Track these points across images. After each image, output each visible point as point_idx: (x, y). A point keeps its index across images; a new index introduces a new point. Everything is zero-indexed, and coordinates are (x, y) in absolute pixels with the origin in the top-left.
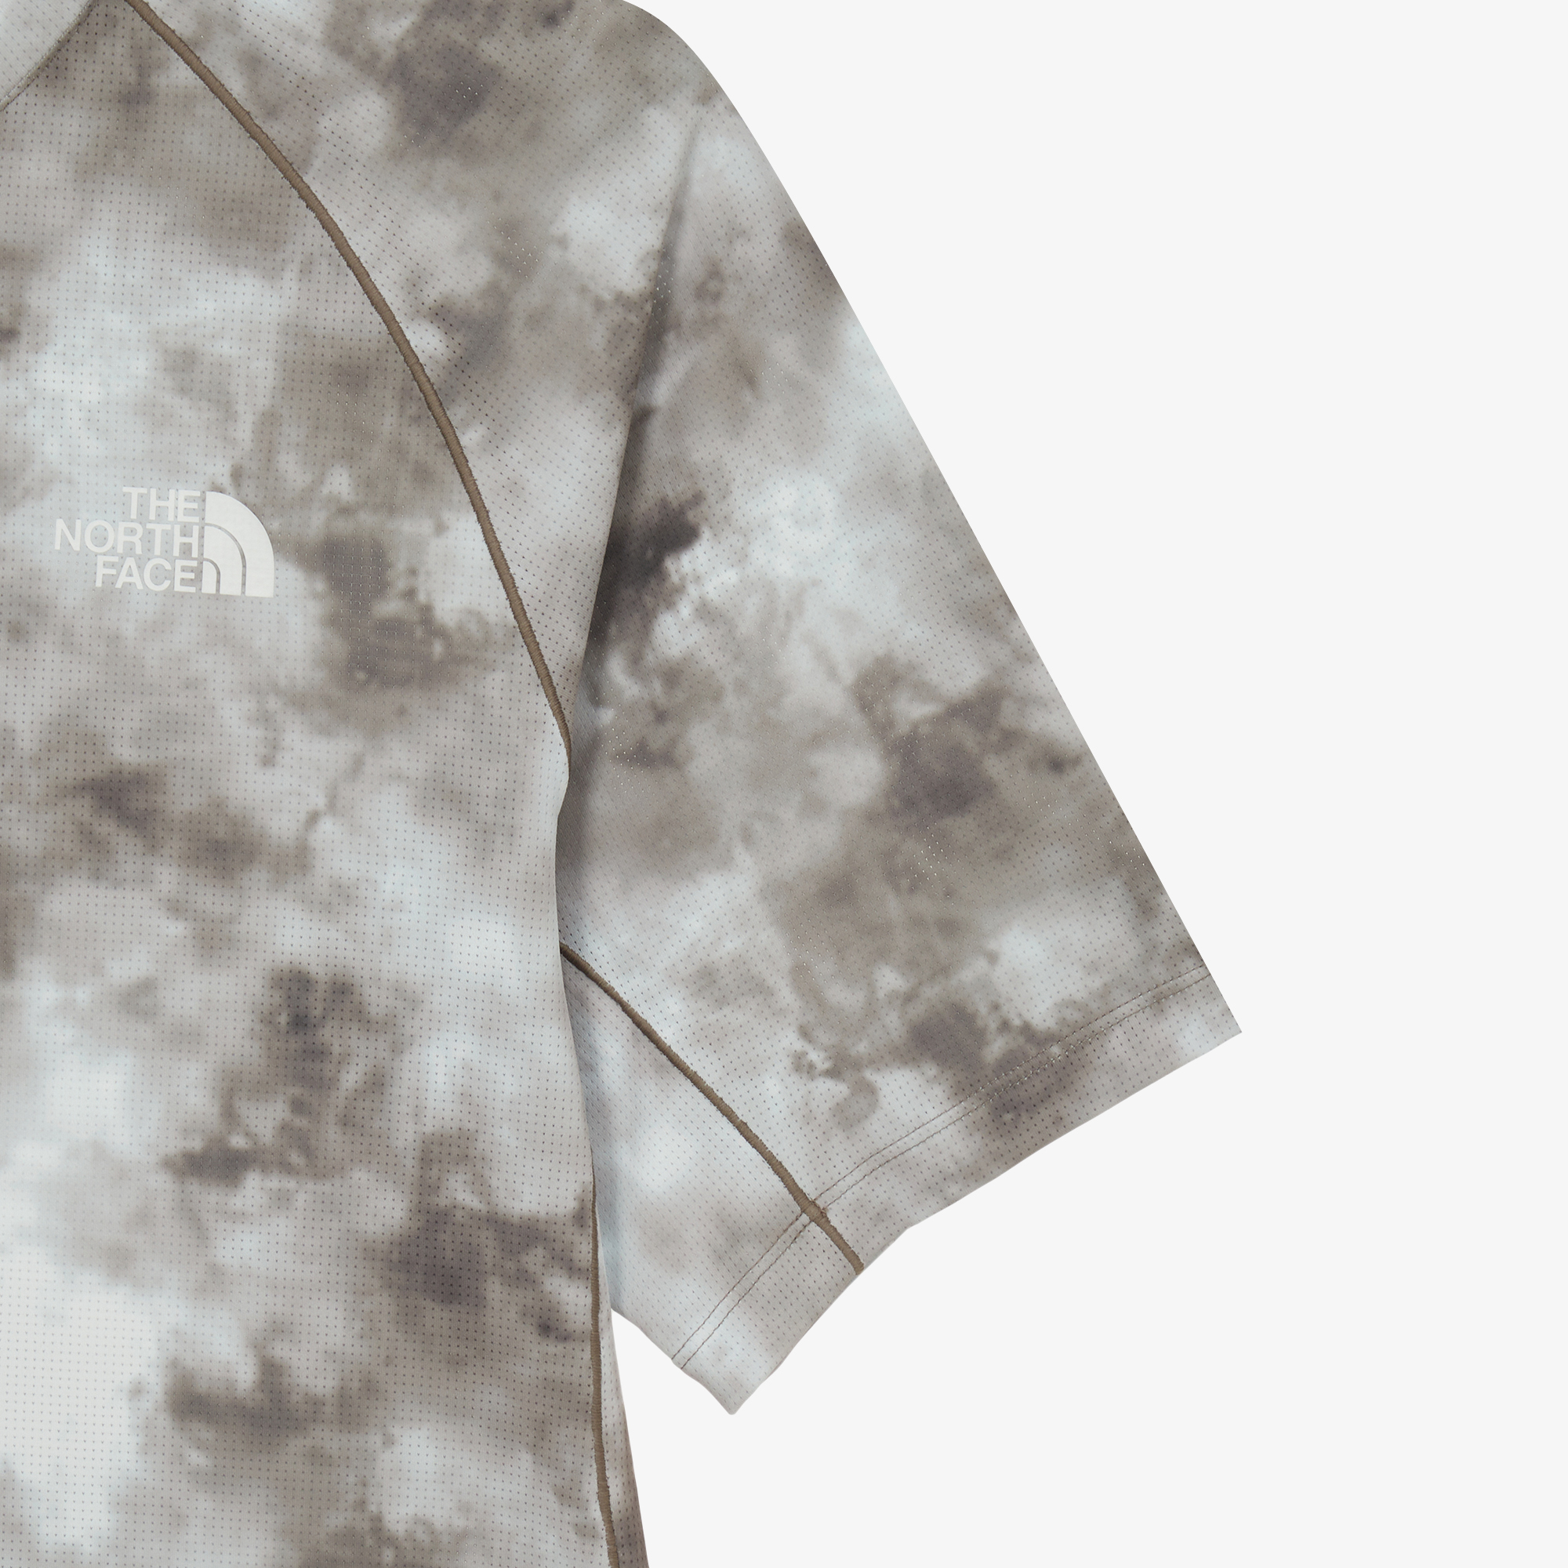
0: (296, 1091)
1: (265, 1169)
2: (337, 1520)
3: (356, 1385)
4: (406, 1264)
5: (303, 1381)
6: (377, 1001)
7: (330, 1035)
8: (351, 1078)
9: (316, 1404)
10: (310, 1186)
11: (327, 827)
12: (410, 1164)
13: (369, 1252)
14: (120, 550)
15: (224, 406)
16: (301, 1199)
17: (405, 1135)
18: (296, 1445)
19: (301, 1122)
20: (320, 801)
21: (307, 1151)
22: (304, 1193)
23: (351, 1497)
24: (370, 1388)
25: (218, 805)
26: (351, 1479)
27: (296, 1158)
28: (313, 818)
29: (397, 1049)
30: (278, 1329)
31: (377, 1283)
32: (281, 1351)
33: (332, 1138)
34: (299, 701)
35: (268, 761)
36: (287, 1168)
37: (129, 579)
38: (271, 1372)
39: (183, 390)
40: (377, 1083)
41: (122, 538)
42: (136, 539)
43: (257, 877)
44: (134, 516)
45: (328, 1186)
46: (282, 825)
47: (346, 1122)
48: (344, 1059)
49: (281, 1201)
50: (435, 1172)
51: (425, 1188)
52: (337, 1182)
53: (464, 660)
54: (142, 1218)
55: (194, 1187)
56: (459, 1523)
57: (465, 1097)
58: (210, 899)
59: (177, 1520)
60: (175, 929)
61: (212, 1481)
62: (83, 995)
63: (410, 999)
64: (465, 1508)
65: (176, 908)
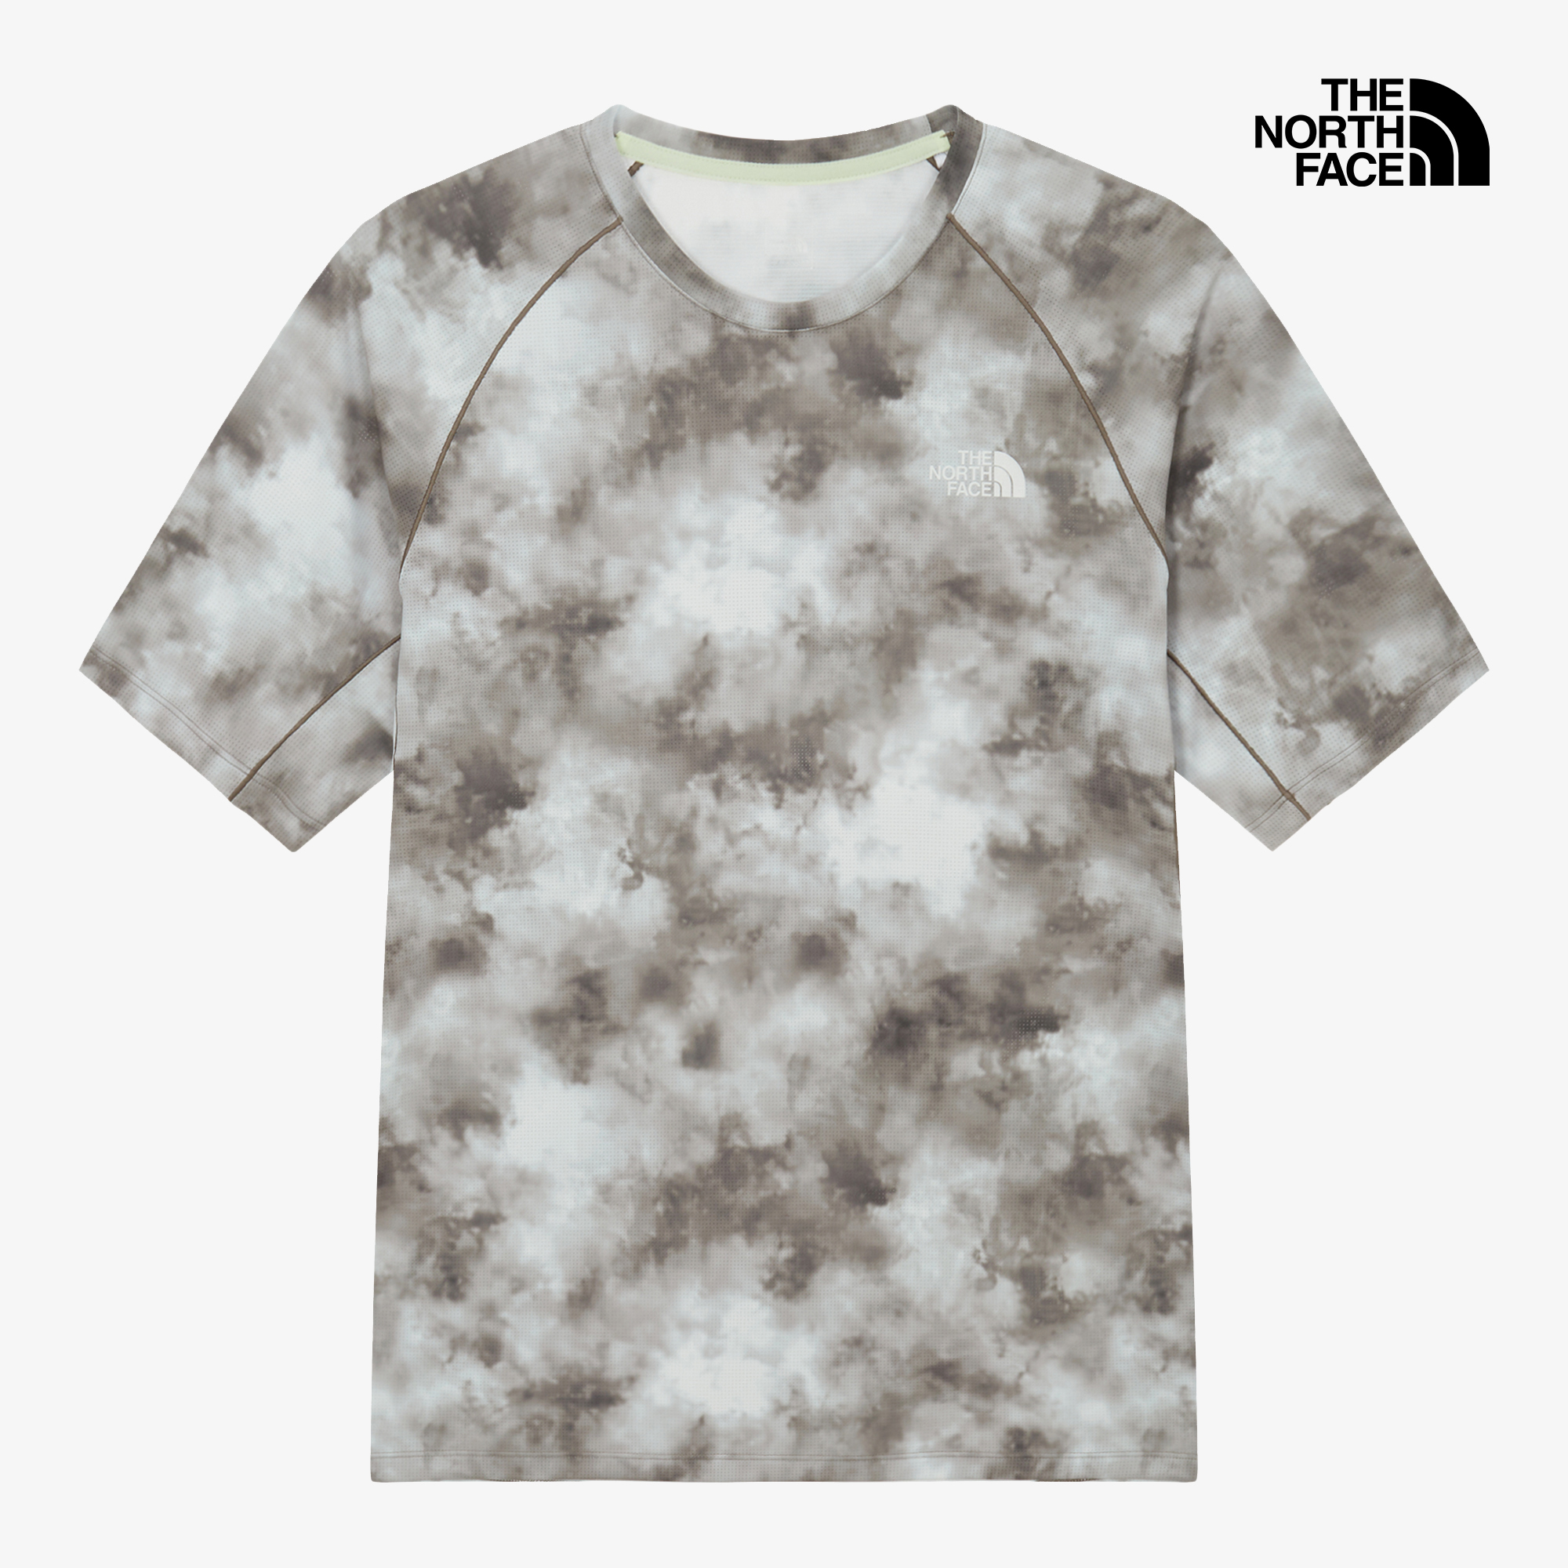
0: (1042, 714)
1: (1029, 748)
2: (1063, 900)
3: (1073, 841)
4: (1093, 789)
5: (1050, 840)
6: (1079, 673)
7: (1057, 689)
8: (1067, 707)
9: (1056, 850)
10: (1049, 755)
11: (1055, 598)
12: (1093, 745)
13: (1077, 783)
14: (958, 479)
15: (1001, 412)
16: (1046, 761)
17: (1091, 732)
18: (1047, 868)
19: (1045, 727)
20: (1052, 587)
21: (1048, 739)
22: (1047, 758)
23: (1071, 890)
24: (1080, 843)
25: (1005, 590)
26: (1071, 882)
27: (1043, 743)
28: (1049, 594)
29: (1088, 694)
30: (1038, 817)
31: (1081, 797)
32: (1039, 827)
33: (1058, 733)
34: (1039, 543)
35: (1026, 570)
36: (1039, 747)
37: (962, 492)
38: (1035, 836)
39: (983, 406)
40: (1079, 709)
41: (959, 473)
42: (964, 473)
43: (1023, 621)
44: (963, 463)
45: (1058, 754)
46: (1034, 598)
47: (1065, 726)
48: (1064, 700)
49: (1037, 762)
50: (1104, 749)
51: (1100, 757)
52: (1062, 753)
53: (1113, 523)
54: (974, 772)
55: (997, 757)
56: (1118, 900)
57: (1118, 716)
58: (1002, 632)
59: (992, 903)
60: (987, 645)
61: (1007, 885)
62: (946, 675)
63: (1094, 672)
64: (1121, 894)
65: (987, 636)
